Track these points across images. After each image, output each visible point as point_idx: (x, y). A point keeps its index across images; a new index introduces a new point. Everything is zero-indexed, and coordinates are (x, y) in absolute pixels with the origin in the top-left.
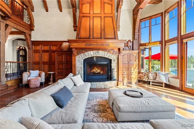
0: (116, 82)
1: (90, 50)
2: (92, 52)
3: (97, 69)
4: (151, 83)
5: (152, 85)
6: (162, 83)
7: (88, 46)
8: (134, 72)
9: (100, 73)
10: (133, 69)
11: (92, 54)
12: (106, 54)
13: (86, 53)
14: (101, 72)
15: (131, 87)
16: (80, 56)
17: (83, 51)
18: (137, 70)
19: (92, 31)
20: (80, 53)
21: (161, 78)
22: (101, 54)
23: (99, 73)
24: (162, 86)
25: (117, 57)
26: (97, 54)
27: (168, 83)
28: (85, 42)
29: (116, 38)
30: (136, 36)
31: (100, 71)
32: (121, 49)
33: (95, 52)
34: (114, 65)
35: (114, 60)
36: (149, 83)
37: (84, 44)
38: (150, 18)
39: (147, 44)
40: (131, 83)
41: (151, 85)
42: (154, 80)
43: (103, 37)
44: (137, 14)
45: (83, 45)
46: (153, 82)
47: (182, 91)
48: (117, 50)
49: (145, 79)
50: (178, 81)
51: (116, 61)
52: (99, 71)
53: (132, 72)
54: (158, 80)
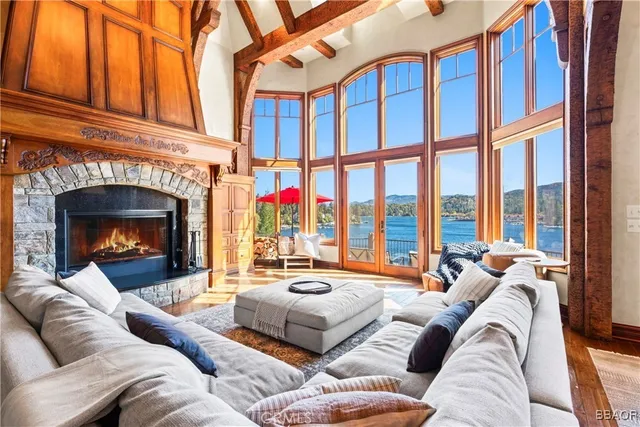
0: (205, 275)
1: (101, 156)
2: (106, 166)
3: (122, 239)
4: (286, 264)
5: (289, 267)
6: (308, 260)
7: (95, 140)
8: (245, 239)
9: (138, 250)
10: (241, 232)
11: (108, 173)
12: (167, 181)
13: (78, 168)
14: (142, 249)
15: (237, 282)
16: (42, 180)
17: (62, 158)
18: (250, 233)
19: (98, 73)
20: (44, 165)
21: (306, 248)
22: (147, 176)
23: (133, 253)
24: (308, 267)
25: (205, 193)
26: (130, 175)
27: (319, 258)
28: (81, 119)
29: (200, 127)
30: (245, 136)
31: (137, 244)
32: (223, 168)
33: (119, 166)
34: (195, 220)
35: (196, 204)
36: (279, 264)
37: (74, 124)
38: (278, 95)
39: (269, 163)
40: (237, 273)
41: (286, 269)
42: (291, 255)
43: (151, 112)
44: (250, 73)
45: (72, 131)
46: (289, 260)
47: (343, 268)
48: (208, 171)
49: (271, 256)
50: (336, 250)
51: (202, 205)
52: (131, 244)
53: (239, 239)
54: (299, 253)
